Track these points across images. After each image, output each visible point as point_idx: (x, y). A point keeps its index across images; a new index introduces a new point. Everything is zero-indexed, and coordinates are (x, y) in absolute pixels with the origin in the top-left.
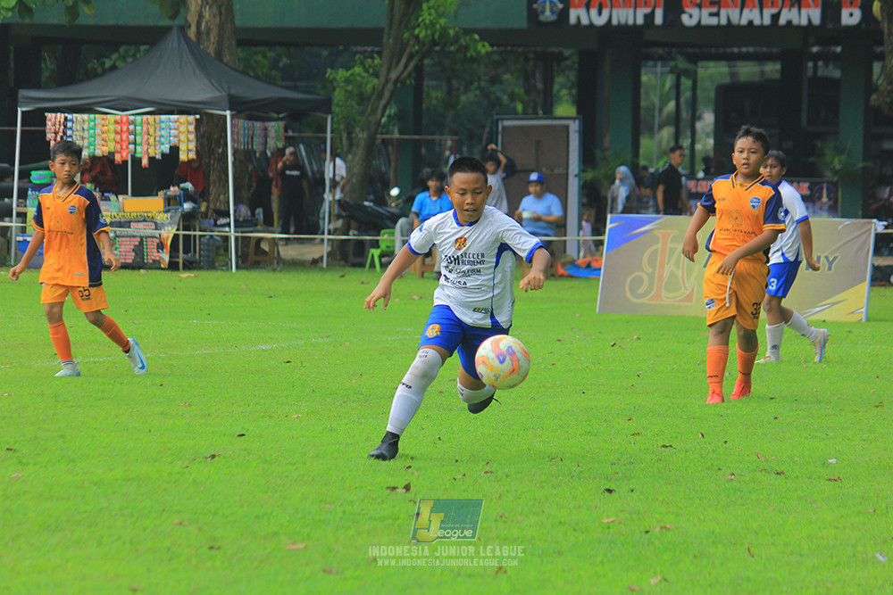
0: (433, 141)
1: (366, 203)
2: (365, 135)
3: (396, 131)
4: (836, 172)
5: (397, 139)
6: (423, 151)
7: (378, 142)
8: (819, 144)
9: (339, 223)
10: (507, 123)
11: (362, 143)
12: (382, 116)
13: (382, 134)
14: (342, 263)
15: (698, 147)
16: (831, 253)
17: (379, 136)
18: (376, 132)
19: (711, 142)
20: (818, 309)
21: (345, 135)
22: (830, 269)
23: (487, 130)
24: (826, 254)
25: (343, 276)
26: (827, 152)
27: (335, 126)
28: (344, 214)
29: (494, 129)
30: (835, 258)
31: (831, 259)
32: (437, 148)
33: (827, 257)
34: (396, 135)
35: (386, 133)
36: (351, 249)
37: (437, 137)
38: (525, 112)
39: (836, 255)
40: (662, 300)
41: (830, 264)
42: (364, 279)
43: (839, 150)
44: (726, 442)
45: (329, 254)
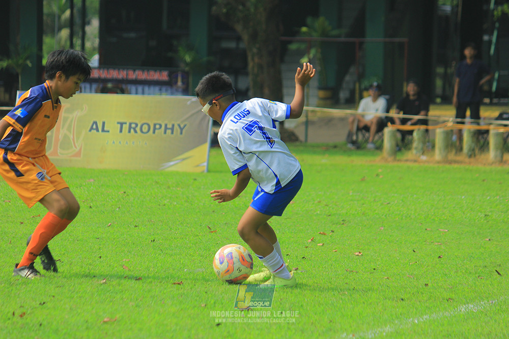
4: (187, 64)
8: (175, 43)
15: (88, 45)
16: (182, 122)
19: (97, 41)
20: (172, 163)
22: (181, 133)
24: (178, 122)
26: (180, 48)
30: (185, 126)
31: (182, 126)
33: (179, 125)
39: (186, 123)
40: (58, 155)
41: (182, 129)
43: (190, 48)
44: (100, 257)
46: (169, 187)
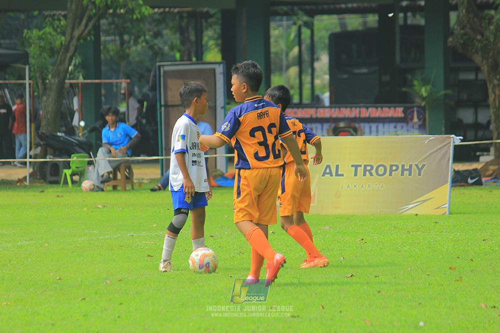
0: (112, 84)
1: (59, 134)
2: (57, 81)
3: (81, 77)
4: (424, 99)
5: (82, 83)
6: (103, 91)
7: (67, 86)
8: (410, 77)
9: (39, 150)
10: (166, 68)
11: (55, 86)
12: (69, 65)
13: (70, 79)
14: (42, 181)
15: (317, 82)
16: (420, 162)
17: (67, 81)
18: (65, 78)
19: (327, 77)
20: (411, 206)
21: (40, 81)
22: (420, 174)
23: (152, 74)
24: (416, 163)
25: (43, 191)
26: (416, 83)
27: (32, 74)
28: (42, 143)
29: (157, 73)
30: (424, 166)
31: (420, 166)
32: (115, 89)
33: (417, 165)
34: (81, 80)
35: (73, 79)
36: (48, 170)
37: (114, 81)
38: (182, 59)
39: (425, 163)
41: (420, 170)
42: (60, 194)
43: (425, 82)
44: (341, 312)
45: (31, 175)
46: (408, 232)
